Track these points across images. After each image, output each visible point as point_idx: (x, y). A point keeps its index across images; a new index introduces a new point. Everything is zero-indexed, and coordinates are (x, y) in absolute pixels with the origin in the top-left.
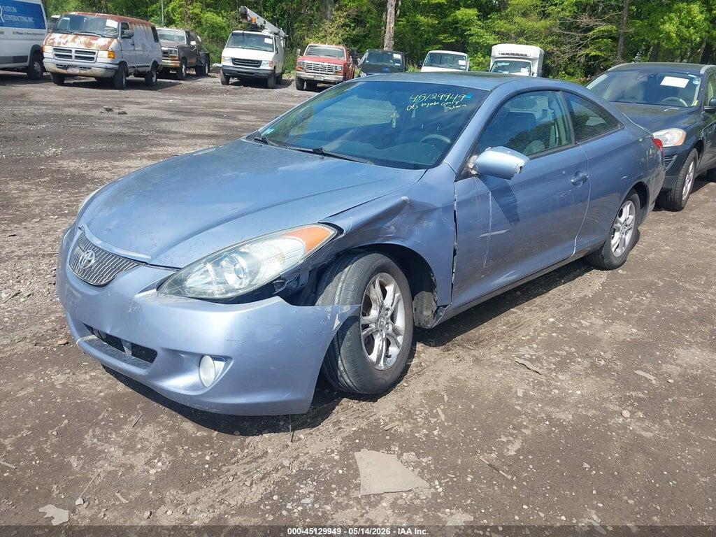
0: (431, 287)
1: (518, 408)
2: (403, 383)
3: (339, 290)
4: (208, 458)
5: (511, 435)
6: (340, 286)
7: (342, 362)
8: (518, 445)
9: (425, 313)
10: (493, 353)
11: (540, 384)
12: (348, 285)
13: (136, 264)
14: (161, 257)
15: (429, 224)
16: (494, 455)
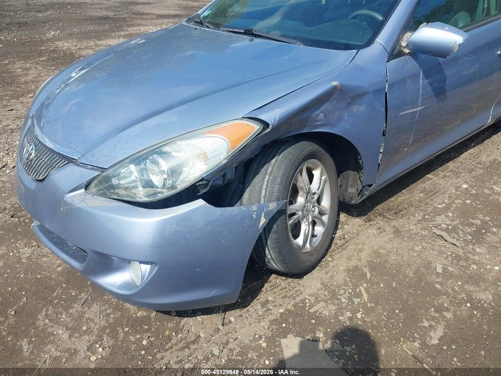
0: (358, 168)
1: (438, 286)
2: (328, 258)
3: (265, 183)
4: (145, 342)
5: (433, 318)
6: (266, 179)
7: (269, 252)
8: (440, 332)
9: (350, 190)
10: (411, 224)
11: (458, 258)
12: (275, 178)
13: (66, 162)
14: (88, 155)
15: (359, 108)
16: (417, 344)
